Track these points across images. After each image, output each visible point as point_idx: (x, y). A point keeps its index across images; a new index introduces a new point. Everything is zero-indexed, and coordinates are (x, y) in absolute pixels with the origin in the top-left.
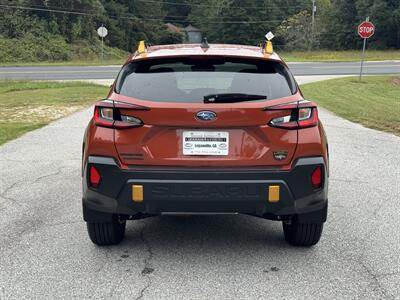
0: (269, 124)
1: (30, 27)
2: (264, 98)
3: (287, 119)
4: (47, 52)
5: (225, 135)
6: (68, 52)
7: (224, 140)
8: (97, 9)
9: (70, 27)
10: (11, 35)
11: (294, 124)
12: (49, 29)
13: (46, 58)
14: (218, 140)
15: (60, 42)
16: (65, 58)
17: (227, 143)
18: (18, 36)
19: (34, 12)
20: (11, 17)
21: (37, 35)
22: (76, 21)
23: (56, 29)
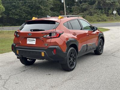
0: (43, 37)
1: (96, 12)
2: (44, 30)
3: (48, 36)
4: (100, 19)
5: (35, 39)
6: (106, 19)
7: (35, 40)
8: (117, 5)
9: (108, 12)
10: (91, 15)
11: (50, 37)
12: (102, 13)
13: (99, 21)
14: (33, 40)
15: (105, 16)
16: (105, 21)
17: (35, 41)
18: (93, 15)
19: (98, 8)
20: (91, 10)
21: (98, 14)
22: (110, 10)
23: (104, 12)
